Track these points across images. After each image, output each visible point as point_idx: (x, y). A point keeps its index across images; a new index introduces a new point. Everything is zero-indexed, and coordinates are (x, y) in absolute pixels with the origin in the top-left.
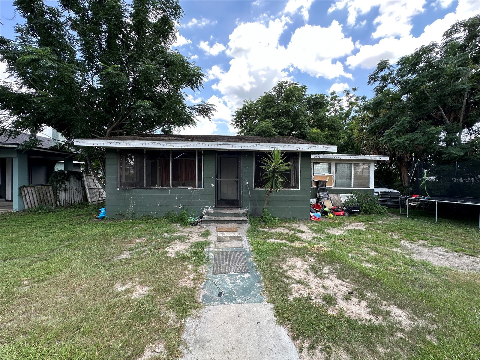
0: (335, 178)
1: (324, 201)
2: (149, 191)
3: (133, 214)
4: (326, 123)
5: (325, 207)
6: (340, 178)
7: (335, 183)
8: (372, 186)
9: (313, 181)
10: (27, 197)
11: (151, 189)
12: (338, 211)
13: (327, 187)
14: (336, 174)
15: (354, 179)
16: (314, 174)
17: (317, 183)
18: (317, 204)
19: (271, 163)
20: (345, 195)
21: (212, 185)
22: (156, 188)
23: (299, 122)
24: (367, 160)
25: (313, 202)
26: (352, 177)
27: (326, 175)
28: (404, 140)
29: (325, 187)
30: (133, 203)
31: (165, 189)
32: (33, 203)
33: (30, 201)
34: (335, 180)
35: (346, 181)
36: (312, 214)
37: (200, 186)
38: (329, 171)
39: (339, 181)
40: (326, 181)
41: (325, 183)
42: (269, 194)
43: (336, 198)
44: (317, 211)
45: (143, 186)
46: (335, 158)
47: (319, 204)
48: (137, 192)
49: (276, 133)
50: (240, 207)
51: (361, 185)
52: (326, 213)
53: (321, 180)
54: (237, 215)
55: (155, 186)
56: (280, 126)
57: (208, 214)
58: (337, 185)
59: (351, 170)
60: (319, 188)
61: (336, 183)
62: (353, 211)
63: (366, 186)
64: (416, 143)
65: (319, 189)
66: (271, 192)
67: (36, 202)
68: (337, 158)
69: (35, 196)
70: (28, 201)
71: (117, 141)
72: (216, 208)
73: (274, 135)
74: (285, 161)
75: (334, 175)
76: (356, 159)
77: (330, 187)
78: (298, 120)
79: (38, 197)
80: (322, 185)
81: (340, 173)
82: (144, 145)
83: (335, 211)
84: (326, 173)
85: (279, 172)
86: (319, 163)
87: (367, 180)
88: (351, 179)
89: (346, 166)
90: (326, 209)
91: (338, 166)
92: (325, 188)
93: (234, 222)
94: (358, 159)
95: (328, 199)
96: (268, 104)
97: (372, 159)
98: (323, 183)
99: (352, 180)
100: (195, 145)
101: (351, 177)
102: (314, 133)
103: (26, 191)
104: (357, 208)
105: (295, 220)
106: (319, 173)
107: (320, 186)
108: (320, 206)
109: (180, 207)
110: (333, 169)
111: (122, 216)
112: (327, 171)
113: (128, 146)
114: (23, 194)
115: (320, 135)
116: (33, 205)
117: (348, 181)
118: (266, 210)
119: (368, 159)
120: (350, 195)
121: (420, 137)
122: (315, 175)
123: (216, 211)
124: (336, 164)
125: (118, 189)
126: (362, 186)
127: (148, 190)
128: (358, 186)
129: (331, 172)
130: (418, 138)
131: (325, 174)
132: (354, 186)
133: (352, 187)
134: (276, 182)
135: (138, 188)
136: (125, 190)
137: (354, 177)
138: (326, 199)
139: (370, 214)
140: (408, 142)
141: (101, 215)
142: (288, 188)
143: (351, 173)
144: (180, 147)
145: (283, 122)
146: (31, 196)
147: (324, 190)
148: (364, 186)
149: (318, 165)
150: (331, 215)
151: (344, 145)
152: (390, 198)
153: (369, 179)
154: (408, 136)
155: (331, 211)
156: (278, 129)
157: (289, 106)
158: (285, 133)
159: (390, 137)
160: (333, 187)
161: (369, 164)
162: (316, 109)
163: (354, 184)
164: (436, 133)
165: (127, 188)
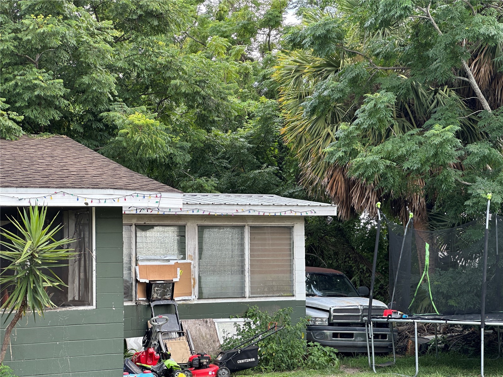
0: (199, 272)
4: (176, 87)
5: (167, 356)
6: (214, 271)
7: (200, 287)
9: (137, 281)
12: (201, 366)
13: (176, 299)
14: (200, 258)
15: (252, 272)
16: (137, 260)
17: (148, 288)
18: (147, 352)
19: (21, 241)
20: (228, 320)
23: (89, 86)
24: (280, 216)
25: (135, 347)
26: (247, 267)
27: (172, 263)
28: (376, 158)
29: (172, 298)
34: (200, 278)
35: (230, 280)
38: (182, 250)
39: (210, 281)
40: (174, 280)
41: (169, 287)
42: (13, 324)
43: (204, 330)
44: (143, 369)
46: (195, 213)
47: (151, 350)
49: (15, 126)
51: (271, 291)
53: (159, 278)
56: (26, 96)
58: (205, 291)
59: (242, 245)
60: (152, 304)
61: (203, 285)
62: (240, 362)
63: (284, 291)
64: (406, 166)
65: (156, 306)
66: (19, 316)
68: (201, 213)
73: (9, 130)
74: (59, 236)
75: (195, 263)
76: (252, 213)
77: (186, 298)
78: (86, 79)
80: (163, 294)
81: (211, 256)
83: (194, 366)
84: (174, 258)
85: (44, 264)
86: (152, 227)
87: (288, 275)
88: (243, 272)
89: (229, 234)
90: (171, 362)
91: (207, 234)
92: (170, 302)
94: (257, 214)
95: (179, 334)
97: (293, 214)
98: (165, 288)
99: (247, 274)
101: (243, 266)
102: (137, 128)
104: (250, 355)
106: (153, 257)
107: (157, 296)
108: (154, 356)
110: (192, 244)
112: (176, 252)
115: (156, 132)
117: (237, 278)
119: (283, 214)
120: (242, 320)
121: (416, 151)
122: (140, 263)
124: (201, 229)
126: (273, 292)
128: (263, 293)
129: (188, 253)
130: (410, 153)
131: (169, 260)
132: (253, 293)
133: (247, 295)
134: (35, 291)
137: (251, 265)
138: (175, 335)
140: (388, 162)
142: (64, 306)
143: (243, 255)
145: (35, 87)
147: (167, 309)
148: (278, 291)
149: (148, 234)
150: (182, 376)
151: (249, 149)
152: (363, 324)
153: (291, 271)
154: (388, 146)
155: (183, 368)
156: (19, 111)
157: (54, 34)
158: (44, 122)
159: (348, 145)
160: (194, 299)
161: (290, 229)
162: (146, 35)
163: (252, 288)
164: (441, 144)
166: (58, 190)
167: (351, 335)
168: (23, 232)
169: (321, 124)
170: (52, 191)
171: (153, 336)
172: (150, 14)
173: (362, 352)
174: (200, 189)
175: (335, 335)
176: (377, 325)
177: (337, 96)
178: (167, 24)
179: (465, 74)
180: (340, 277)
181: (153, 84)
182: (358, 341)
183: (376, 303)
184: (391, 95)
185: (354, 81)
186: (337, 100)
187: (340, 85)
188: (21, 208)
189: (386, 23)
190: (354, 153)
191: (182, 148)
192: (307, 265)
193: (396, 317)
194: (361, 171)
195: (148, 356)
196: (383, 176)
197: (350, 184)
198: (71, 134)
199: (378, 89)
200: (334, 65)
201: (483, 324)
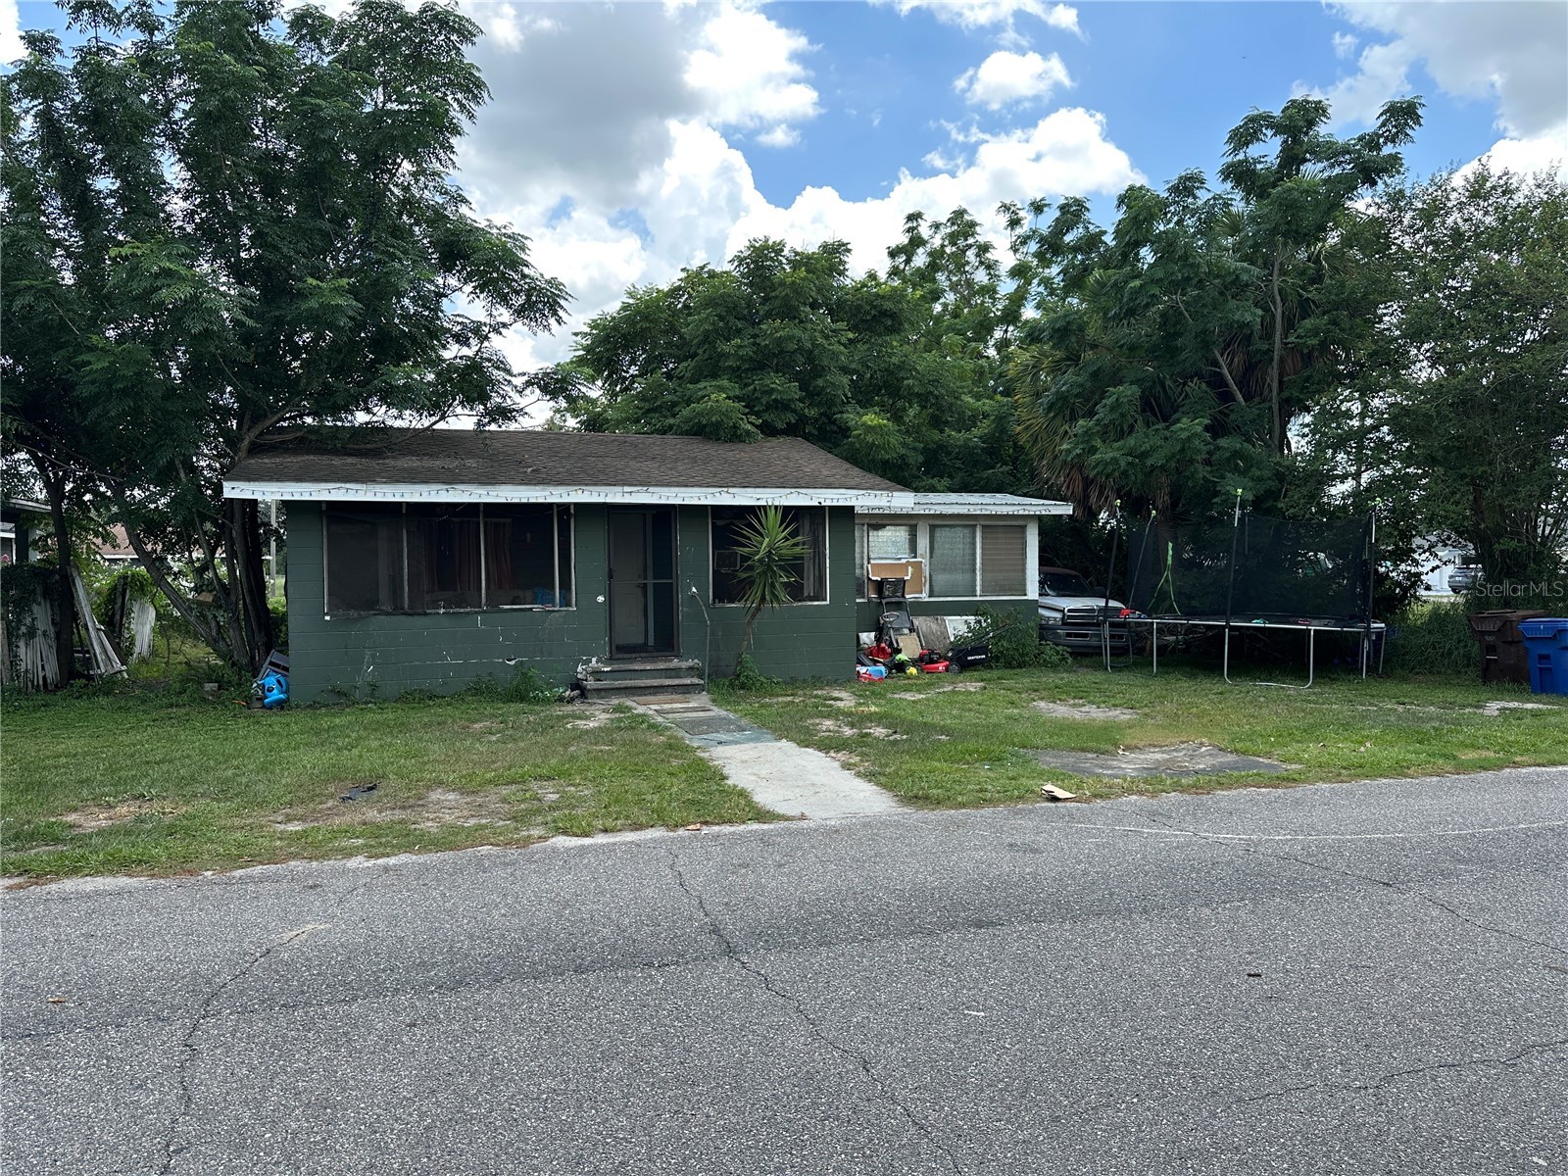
0: (930, 570)
1: (900, 638)
2: (419, 621)
3: (374, 687)
4: (910, 387)
5: (899, 651)
6: (945, 570)
7: (931, 586)
8: (1033, 592)
9: (869, 579)
11: (425, 614)
12: (932, 662)
13: (907, 596)
14: (931, 557)
15: (983, 571)
16: (869, 559)
17: (879, 586)
18: (878, 646)
19: (760, 539)
20: (959, 618)
21: (601, 599)
22: (442, 611)
23: (823, 388)
24: (1013, 515)
25: (867, 641)
26: (978, 565)
27: (904, 561)
28: (1117, 454)
29: (903, 596)
30: (373, 656)
31: (468, 613)
34: (930, 576)
35: (960, 578)
36: (862, 670)
37: (565, 602)
38: (913, 549)
39: (941, 579)
40: (906, 578)
41: (900, 585)
42: (753, 616)
43: (934, 627)
44: (875, 662)
45: (403, 608)
46: (927, 512)
47: (883, 645)
48: (381, 625)
49: (754, 430)
50: (677, 656)
51: (1003, 590)
52: (901, 667)
53: (891, 576)
54: (673, 673)
55: (439, 607)
56: (764, 401)
57: (597, 674)
58: (936, 589)
59: (974, 544)
60: (884, 601)
61: (934, 584)
62: (969, 658)
63: (1016, 590)
64: (1149, 462)
65: (887, 603)
66: (758, 610)
68: (932, 512)
71: (348, 486)
72: (611, 660)
73: (748, 433)
74: (794, 534)
75: (926, 561)
76: (984, 512)
77: (917, 596)
78: (820, 382)
80: (895, 592)
81: (942, 555)
82: (425, 494)
83: (925, 661)
84: (905, 557)
85: (780, 560)
86: (884, 526)
87: (1020, 574)
88: (974, 571)
89: (960, 534)
90: (902, 657)
91: (938, 533)
92: (902, 600)
93: (670, 689)
94: (989, 513)
95: (911, 630)
96: (721, 324)
97: (1027, 513)
98: (896, 586)
99: (978, 573)
100: (565, 495)
101: (974, 564)
102: (869, 429)
104: (980, 652)
105: (818, 681)
106: (884, 556)
107: (889, 592)
108: (885, 651)
109: (512, 663)
110: (923, 543)
111: (340, 698)
112: (908, 551)
113: (379, 498)
115: (889, 433)
117: (968, 576)
118: (746, 657)
119: (1016, 513)
120: (973, 618)
121: (1161, 446)
122: (872, 562)
123: (616, 667)
124: (933, 528)
125: (327, 618)
126: (1005, 590)
127: (416, 617)
128: (993, 592)
129: (919, 552)
130: (1154, 449)
131: (900, 559)
132: (984, 592)
133: (978, 593)
134: (773, 585)
135: (388, 614)
136: (351, 621)
137: (983, 564)
138: (906, 631)
139: (1020, 666)
140: (1130, 459)
141: (276, 695)
142: (800, 601)
143: (974, 554)
144: (525, 501)
145: (772, 391)
147: (899, 606)
148: (1010, 590)
149: (880, 533)
150: (913, 671)
151: (983, 449)
152: (1098, 625)
153: (1024, 570)
154: (1131, 441)
155: (914, 662)
156: (758, 415)
157: (791, 338)
158: (780, 425)
159: (1087, 442)
160: (924, 597)
161: (1023, 528)
162: (880, 335)
163: (983, 586)
164: (1189, 438)
165: (353, 613)
166: (793, 490)
167: (1086, 635)
168: (761, 530)
169: (1059, 420)
170: (788, 491)
171: (885, 631)
172: (884, 314)
173: (1097, 651)
174: (933, 489)
175: (1069, 635)
176: (1112, 625)
177: (1075, 391)
178: (901, 324)
179: (1216, 364)
180: (1075, 577)
181: (886, 385)
182: (1094, 642)
183: (1112, 603)
184: (1135, 388)
185: (1095, 375)
186: (1077, 396)
187: (1080, 379)
188: (759, 507)
189: (1131, 312)
190: (1093, 450)
191: (915, 449)
192: (1040, 564)
193: (1134, 617)
194: (1100, 468)
195: (880, 651)
196: (1125, 473)
197: (1088, 483)
198: (807, 437)
199: (1121, 383)
200: (1073, 359)
201: (1228, 626)
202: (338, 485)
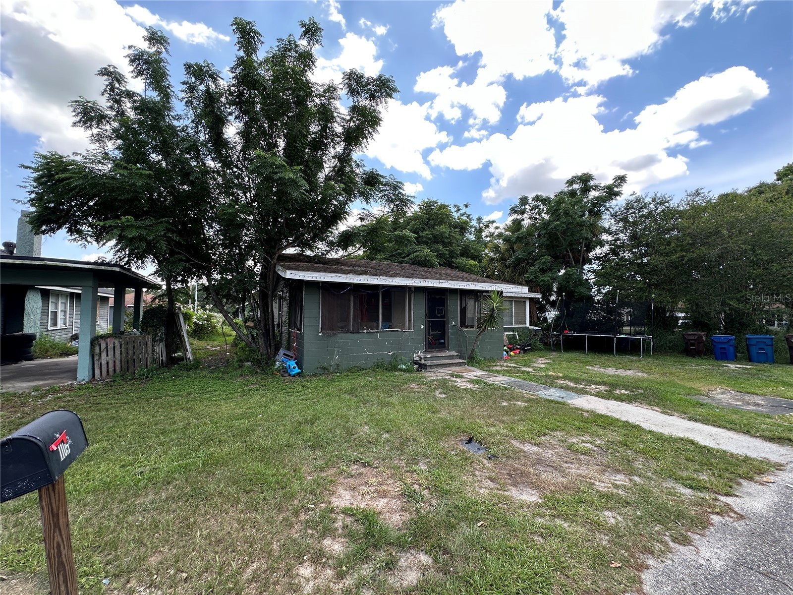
2: (356, 336)
3: (338, 365)
8: (528, 325)
10: (104, 355)
11: (359, 333)
12: (514, 350)
15: (515, 316)
20: (508, 333)
21: (422, 326)
22: (365, 331)
30: (338, 351)
31: (375, 332)
32: (111, 365)
33: (108, 363)
35: (508, 319)
37: (409, 328)
42: (480, 334)
45: (350, 330)
48: (342, 337)
49: (437, 263)
50: (448, 350)
52: (507, 352)
54: (451, 357)
55: (364, 330)
57: (425, 358)
59: (512, 307)
62: (526, 348)
63: (524, 323)
67: (118, 363)
69: (118, 352)
70: (104, 362)
71: (339, 275)
72: (426, 352)
79: (124, 355)
82: (366, 280)
83: (511, 349)
88: (512, 316)
89: (508, 303)
97: (527, 296)
99: (513, 318)
100: (419, 283)
103: (103, 346)
104: (529, 346)
109: (391, 354)
111: (325, 371)
113: (351, 281)
114: (97, 350)
116: (111, 370)
117: (510, 318)
118: (476, 350)
120: (512, 333)
123: (432, 355)
125: (320, 334)
126: (520, 323)
127: (355, 334)
132: (515, 324)
133: (513, 324)
135: (345, 333)
136: (330, 336)
143: (512, 311)
146: (111, 353)
148: (522, 323)
150: (512, 354)
153: (525, 317)
161: (525, 302)
163: (515, 322)
165: (331, 332)
201: (615, 337)
202: (336, 274)
